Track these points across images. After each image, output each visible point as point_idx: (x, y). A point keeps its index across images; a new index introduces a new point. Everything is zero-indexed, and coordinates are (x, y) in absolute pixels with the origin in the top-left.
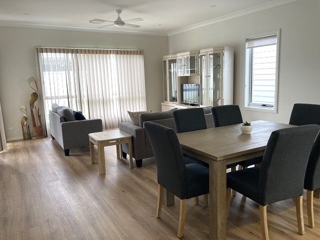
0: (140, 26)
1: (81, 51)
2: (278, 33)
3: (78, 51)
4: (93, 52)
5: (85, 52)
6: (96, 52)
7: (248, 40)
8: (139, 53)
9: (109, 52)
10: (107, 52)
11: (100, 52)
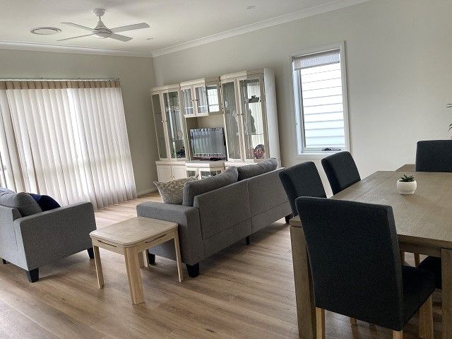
0: (131, 39)
1: (13, 85)
2: (341, 48)
3: (8, 84)
4: (35, 85)
5: (20, 86)
6: (42, 85)
7: (294, 58)
8: (113, 84)
9: (64, 85)
10: (61, 85)
11: (49, 85)
